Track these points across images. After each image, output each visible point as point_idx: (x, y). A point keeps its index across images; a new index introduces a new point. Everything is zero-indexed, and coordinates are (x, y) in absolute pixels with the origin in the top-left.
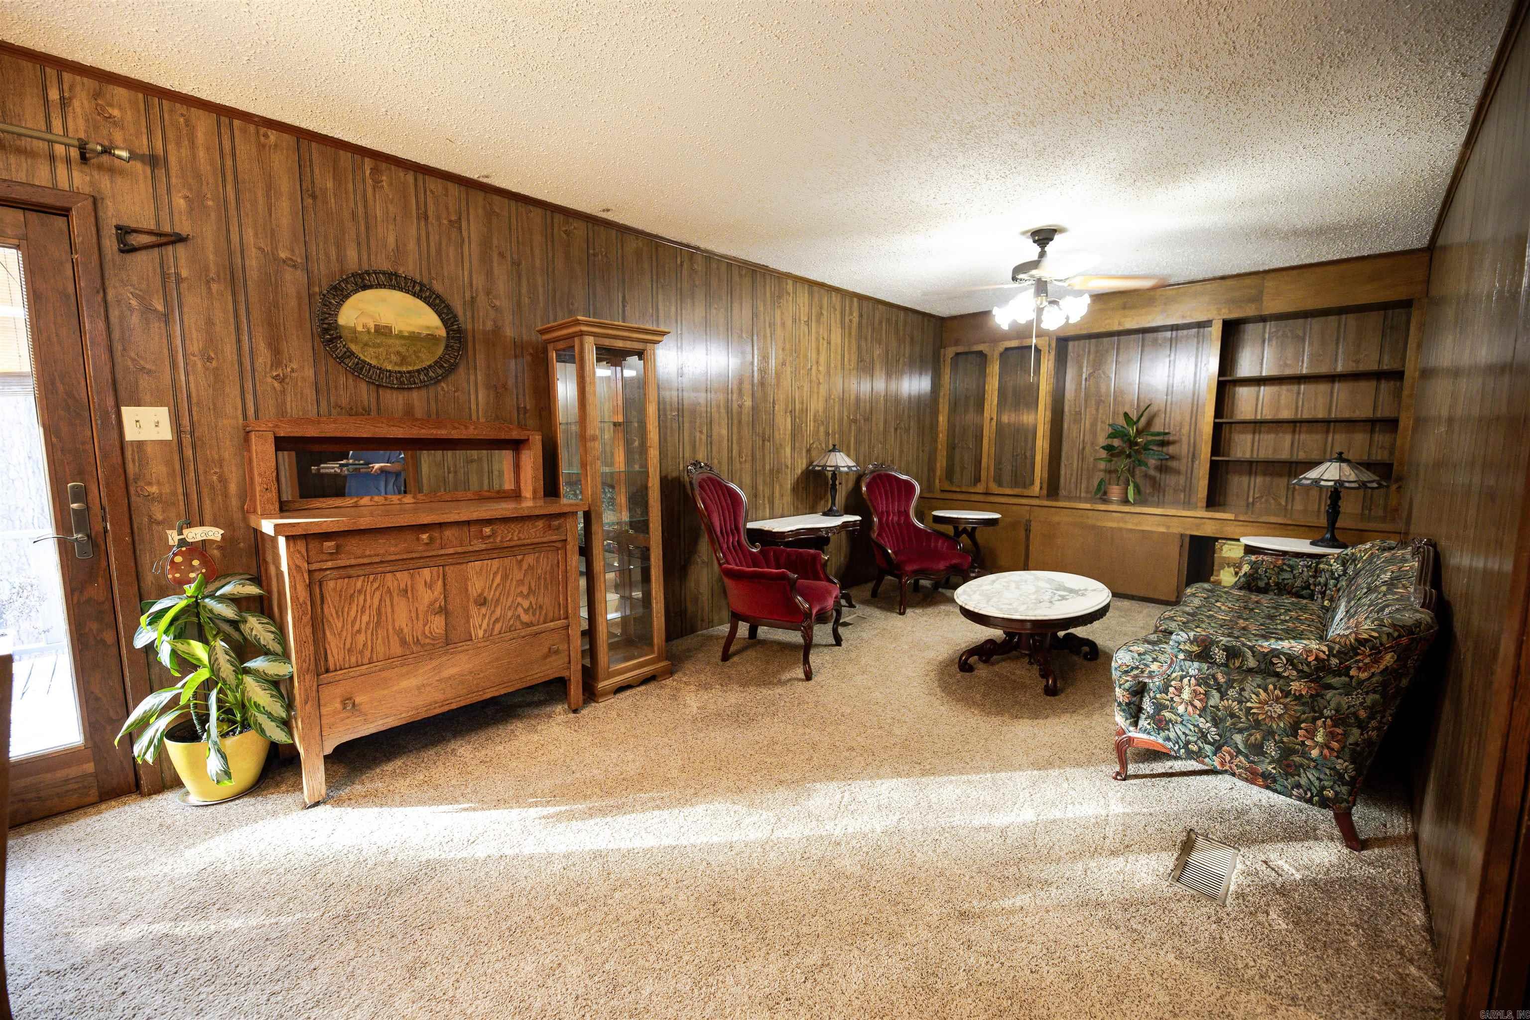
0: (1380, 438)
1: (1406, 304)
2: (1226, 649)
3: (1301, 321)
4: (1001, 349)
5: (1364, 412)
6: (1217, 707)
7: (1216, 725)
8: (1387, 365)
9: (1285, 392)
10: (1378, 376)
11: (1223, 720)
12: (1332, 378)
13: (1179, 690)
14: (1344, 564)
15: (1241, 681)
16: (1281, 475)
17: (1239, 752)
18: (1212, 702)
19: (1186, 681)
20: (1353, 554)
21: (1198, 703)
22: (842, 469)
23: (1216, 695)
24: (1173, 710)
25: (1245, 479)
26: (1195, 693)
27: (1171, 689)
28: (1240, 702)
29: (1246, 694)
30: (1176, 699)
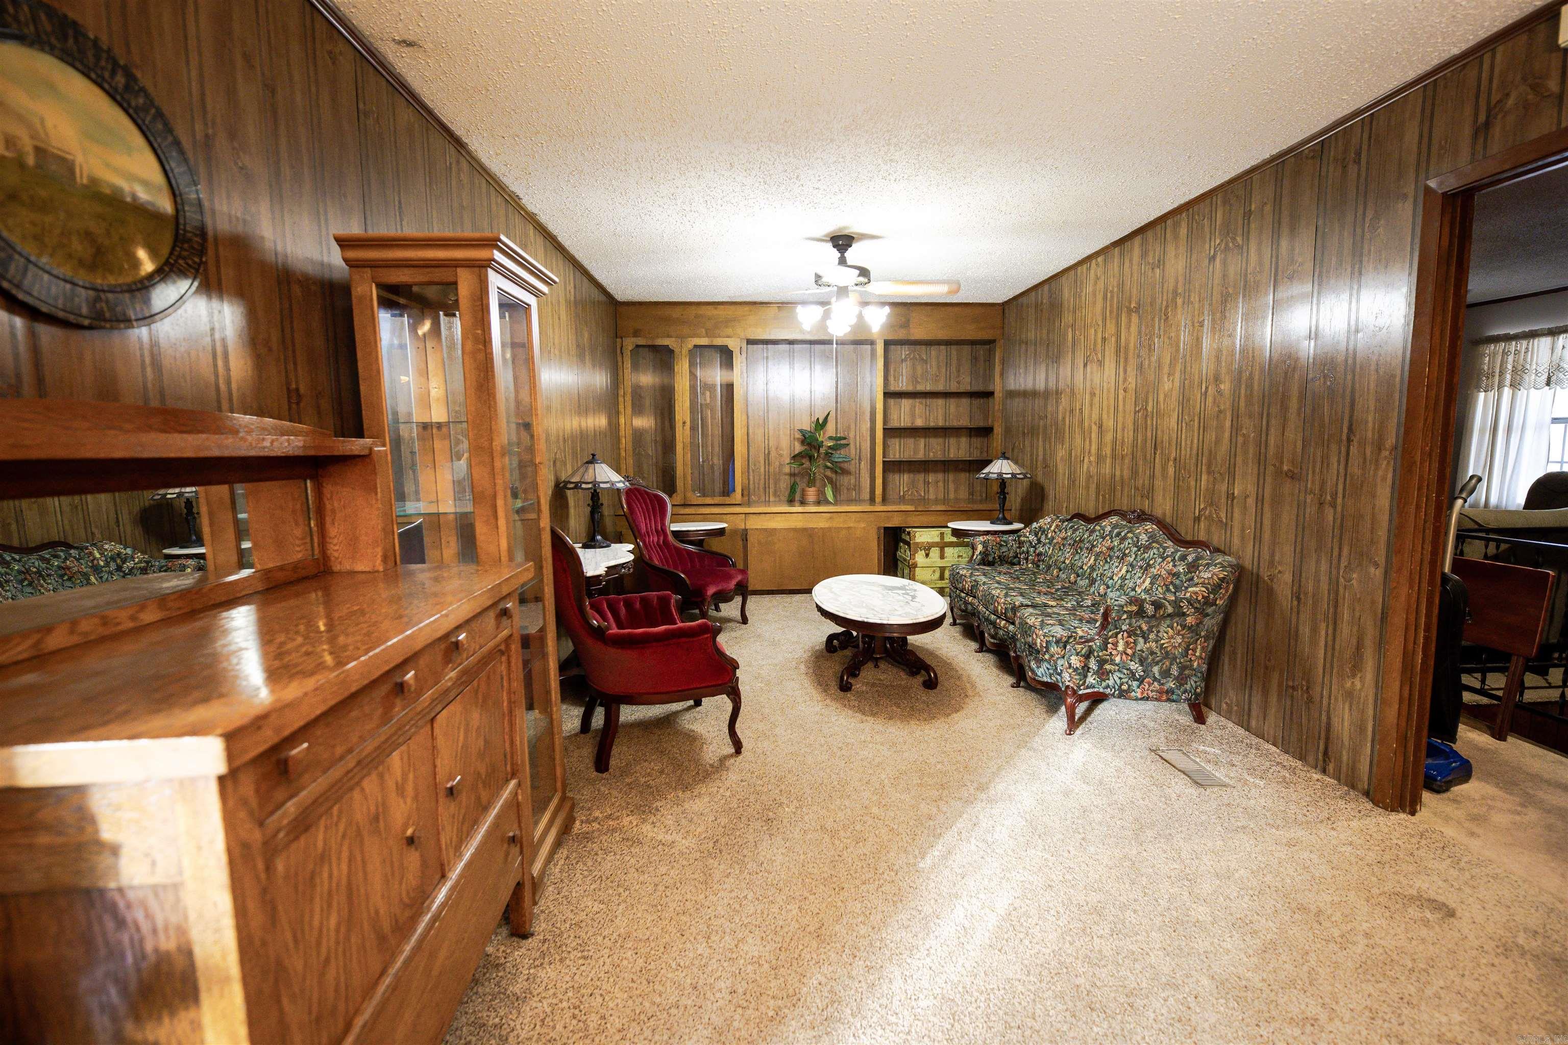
0: (977, 442)
1: (990, 343)
2: (1153, 603)
3: (924, 347)
4: (690, 346)
5: (965, 422)
6: (1142, 651)
7: (1142, 665)
8: (979, 387)
9: (918, 405)
10: (972, 395)
11: (1146, 659)
12: (946, 395)
13: (1115, 645)
14: (1036, 535)
15: (1157, 626)
16: (919, 472)
17: (1155, 679)
18: (1138, 648)
19: (1120, 636)
20: (1040, 527)
21: (1129, 651)
22: (602, 485)
23: (1141, 640)
24: (1112, 662)
25: (897, 477)
26: (1127, 643)
27: (1110, 646)
28: (1157, 642)
29: (1160, 635)
30: (1114, 652)
